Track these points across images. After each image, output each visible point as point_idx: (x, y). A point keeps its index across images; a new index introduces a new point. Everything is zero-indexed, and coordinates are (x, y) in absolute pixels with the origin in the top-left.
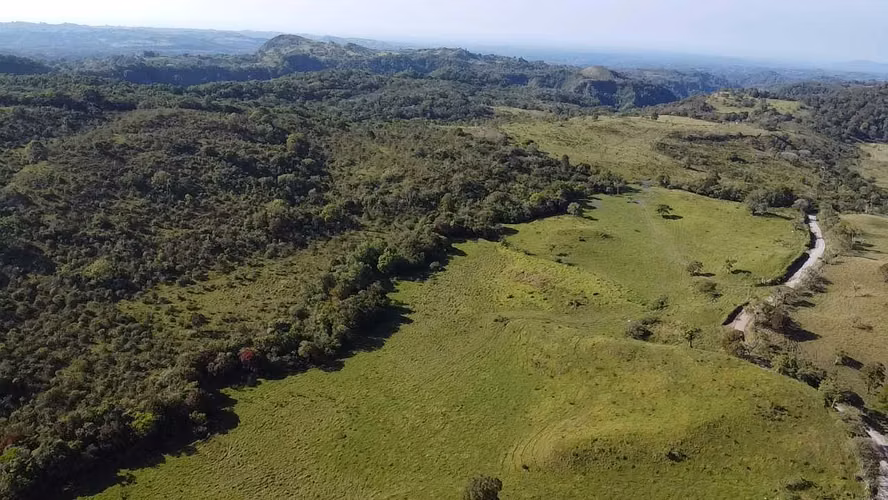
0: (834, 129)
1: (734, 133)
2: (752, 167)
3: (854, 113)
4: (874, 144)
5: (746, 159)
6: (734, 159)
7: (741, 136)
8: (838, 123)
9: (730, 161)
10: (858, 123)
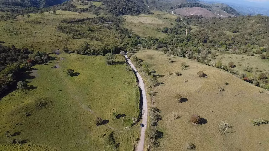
0: (114, 12)
1: (86, 18)
2: (96, 32)
3: (118, 5)
4: (125, 16)
5: (93, 29)
6: (89, 30)
7: (88, 19)
8: (114, 9)
9: (88, 31)
10: (119, 9)
